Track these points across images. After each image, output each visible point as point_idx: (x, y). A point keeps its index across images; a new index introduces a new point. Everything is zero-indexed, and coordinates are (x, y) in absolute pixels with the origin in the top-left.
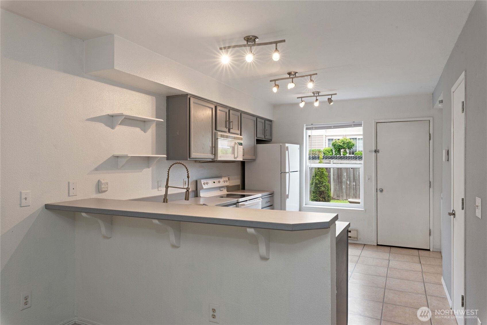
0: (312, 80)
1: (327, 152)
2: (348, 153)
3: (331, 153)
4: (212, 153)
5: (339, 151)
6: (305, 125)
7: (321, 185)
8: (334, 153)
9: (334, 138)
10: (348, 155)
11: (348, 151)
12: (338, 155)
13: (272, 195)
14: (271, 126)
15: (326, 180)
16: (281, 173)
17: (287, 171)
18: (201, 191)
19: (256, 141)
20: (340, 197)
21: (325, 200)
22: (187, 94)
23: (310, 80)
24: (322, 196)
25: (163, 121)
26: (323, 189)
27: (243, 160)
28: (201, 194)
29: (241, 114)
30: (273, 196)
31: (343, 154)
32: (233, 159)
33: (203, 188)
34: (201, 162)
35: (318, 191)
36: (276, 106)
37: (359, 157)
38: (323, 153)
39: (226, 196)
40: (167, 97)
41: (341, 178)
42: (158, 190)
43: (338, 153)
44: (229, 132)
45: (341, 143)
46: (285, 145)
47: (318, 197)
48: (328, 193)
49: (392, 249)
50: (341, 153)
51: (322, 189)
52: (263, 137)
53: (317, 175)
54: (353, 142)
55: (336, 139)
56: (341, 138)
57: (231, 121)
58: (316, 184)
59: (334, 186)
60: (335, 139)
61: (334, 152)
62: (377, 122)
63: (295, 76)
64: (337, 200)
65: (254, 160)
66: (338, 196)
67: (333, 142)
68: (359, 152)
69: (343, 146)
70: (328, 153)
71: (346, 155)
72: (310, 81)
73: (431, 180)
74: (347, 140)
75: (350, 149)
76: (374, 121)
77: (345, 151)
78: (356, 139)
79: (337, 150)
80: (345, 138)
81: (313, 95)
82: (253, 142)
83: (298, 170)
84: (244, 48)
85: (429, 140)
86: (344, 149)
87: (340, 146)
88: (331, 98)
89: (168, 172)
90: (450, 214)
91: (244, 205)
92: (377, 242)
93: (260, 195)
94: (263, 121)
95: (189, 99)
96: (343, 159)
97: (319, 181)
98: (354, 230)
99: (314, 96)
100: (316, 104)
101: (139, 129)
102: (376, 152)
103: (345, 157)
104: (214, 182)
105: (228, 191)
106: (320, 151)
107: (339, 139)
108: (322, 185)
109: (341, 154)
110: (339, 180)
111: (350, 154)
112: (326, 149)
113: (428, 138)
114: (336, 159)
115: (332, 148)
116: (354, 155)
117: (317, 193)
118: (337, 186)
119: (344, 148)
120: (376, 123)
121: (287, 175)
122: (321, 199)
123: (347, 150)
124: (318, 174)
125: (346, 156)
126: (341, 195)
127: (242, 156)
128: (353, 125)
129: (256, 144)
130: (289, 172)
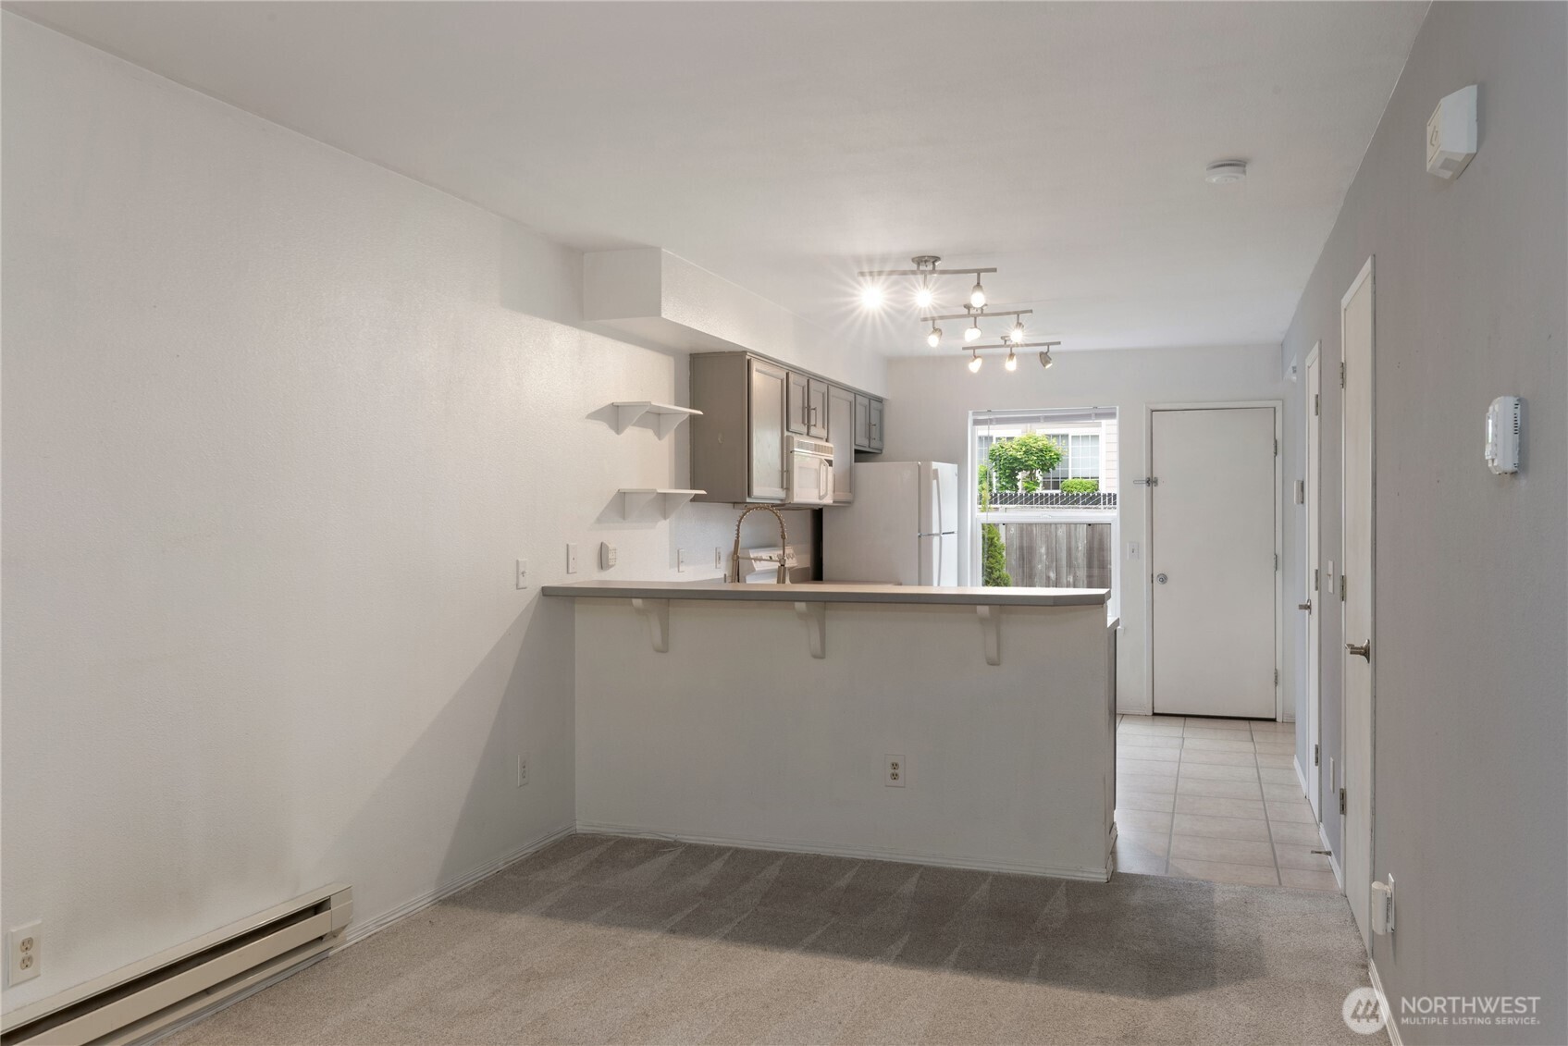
0: (1020, 324)
2: (1041, 485)
4: (782, 487)
5: (1011, 477)
6: (970, 412)
8: (995, 483)
9: (995, 434)
10: (1040, 490)
11: (1039, 475)
12: (1007, 492)
14: (881, 412)
16: (920, 536)
17: (935, 530)
19: (855, 454)
22: (745, 352)
23: (1015, 323)
25: (701, 413)
27: (834, 502)
31: (1026, 488)
32: (817, 501)
33: (753, 570)
34: (766, 507)
36: (893, 363)
37: (1084, 496)
40: (691, 355)
41: (1030, 561)
43: (1008, 485)
44: (808, 434)
45: (1017, 451)
46: (930, 466)
49: (1188, 720)
50: (1018, 484)
52: (865, 442)
54: (1056, 446)
55: (1000, 437)
56: (1018, 434)
57: (812, 407)
60: (998, 439)
61: (994, 480)
62: (1154, 407)
63: (982, 312)
65: (851, 502)
67: (991, 448)
68: (1076, 480)
69: (1026, 461)
71: (1034, 489)
72: (1017, 326)
73: (1279, 552)
74: (1036, 440)
75: (1049, 471)
76: (1144, 404)
77: (1032, 476)
78: (1066, 436)
79: (1004, 473)
82: (850, 455)
83: (955, 530)
84: (912, 277)
85: (1273, 454)
86: (1026, 470)
87: (1016, 459)
88: (1047, 353)
89: (739, 526)
90: (1302, 607)
92: (1154, 710)
94: (867, 401)
95: (749, 361)
96: (1025, 502)
99: (1005, 346)
100: (1011, 366)
101: (652, 431)
102: (1150, 484)
103: (1032, 496)
104: (770, 558)
107: (1010, 439)
109: (1016, 486)
110: (1023, 567)
111: (1046, 486)
113: (1273, 450)
114: (1015, 502)
116: (1058, 492)
119: (1028, 468)
120: (1149, 412)
121: (936, 540)
123: (1037, 475)
125: (1037, 495)
127: (832, 494)
128: (1094, 414)
129: (855, 462)
130: (938, 535)
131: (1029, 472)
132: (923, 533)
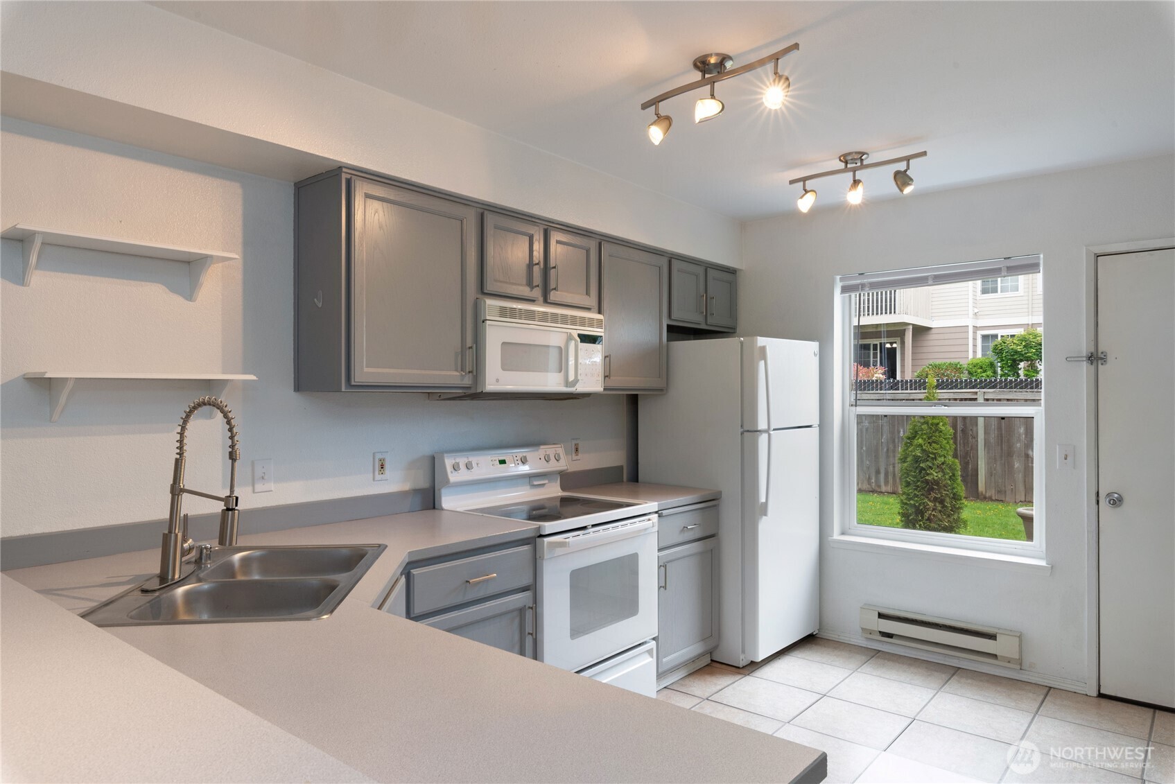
1: (979, 370)
3: (989, 373)
4: (462, 369)
5: (1014, 367)
6: (838, 278)
7: (931, 465)
8: (999, 372)
9: (1000, 332)
12: (1010, 378)
13: (711, 503)
14: (732, 287)
15: (945, 449)
16: (742, 433)
17: (762, 425)
18: (443, 491)
19: (668, 331)
20: (1007, 493)
21: (942, 507)
22: (340, 168)
24: (933, 495)
26: (935, 475)
27: (604, 389)
28: (444, 499)
29: (599, 244)
30: (715, 506)
31: (1026, 375)
32: (562, 389)
33: (449, 481)
34: (442, 397)
35: (922, 482)
36: (747, 226)
38: (967, 372)
39: (558, 504)
40: (295, 185)
42: (254, 492)
43: (1009, 371)
44: (544, 300)
45: (1018, 345)
46: (754, 343)
47: (922, 497)
48: (954, 488)
50: (1020, 372)
51: (932, 474)
52: (698, 319)
53: (920, 433)
55: (1003, 334)
56: (1019, 332)
57: (552, 265)
58: (917, 460)
59: (988, 463)
60: (1002, 336)
61: (998, 369)
62: (1099, 250)
63: (722, 72)
64: (996, 503)
65: (662, 390)
66: (999, 492)
67: (996, 343)
69: (1026, 353)
70: (981, 373)
71: (1034, 376)
72: (774, 81)
74: (1035, 337)
76: (1085, 248)
77: (1032, 366)
79: (1007, 364)
80: (1031, 330)
81: (842, 166)
82: (654, 333)
83: (815, 421)
86: (1027, 361)
87: (1016, 352)
88: (906, 171)
91: (562, 544)
92: (1099, 686)
93: (652, 506)
94: (700, 270)
95: (349, 182)
96: (1026, 387)
97: (923, 451)
98: (1010, 633)
99: (846, 170)
100: (855, 197)
101: (160, 285)
102: (1095, 362)
103: (1032, 381)
104: (502, 462)
105: (563, 488)
106: (958, 366)
107: (1013, 336)
108: (933, 464)
109: (1018, 374)
110: (1002, 445)
112: (975, 361)
114: (1005, 387)
115: (992, 359)
117: (918, 487)
118: (998, 463)
119: (1027, 359)
120: (1092, 258)
121: (763, 439)
122: (930, 504)
124: (922, 430)
126: (1009, 487)
127: (600, 379)
128: (1005, 268)
129: (668, 341)
130: (767, 431)
131: (1030, 362)
132: (746, 429)
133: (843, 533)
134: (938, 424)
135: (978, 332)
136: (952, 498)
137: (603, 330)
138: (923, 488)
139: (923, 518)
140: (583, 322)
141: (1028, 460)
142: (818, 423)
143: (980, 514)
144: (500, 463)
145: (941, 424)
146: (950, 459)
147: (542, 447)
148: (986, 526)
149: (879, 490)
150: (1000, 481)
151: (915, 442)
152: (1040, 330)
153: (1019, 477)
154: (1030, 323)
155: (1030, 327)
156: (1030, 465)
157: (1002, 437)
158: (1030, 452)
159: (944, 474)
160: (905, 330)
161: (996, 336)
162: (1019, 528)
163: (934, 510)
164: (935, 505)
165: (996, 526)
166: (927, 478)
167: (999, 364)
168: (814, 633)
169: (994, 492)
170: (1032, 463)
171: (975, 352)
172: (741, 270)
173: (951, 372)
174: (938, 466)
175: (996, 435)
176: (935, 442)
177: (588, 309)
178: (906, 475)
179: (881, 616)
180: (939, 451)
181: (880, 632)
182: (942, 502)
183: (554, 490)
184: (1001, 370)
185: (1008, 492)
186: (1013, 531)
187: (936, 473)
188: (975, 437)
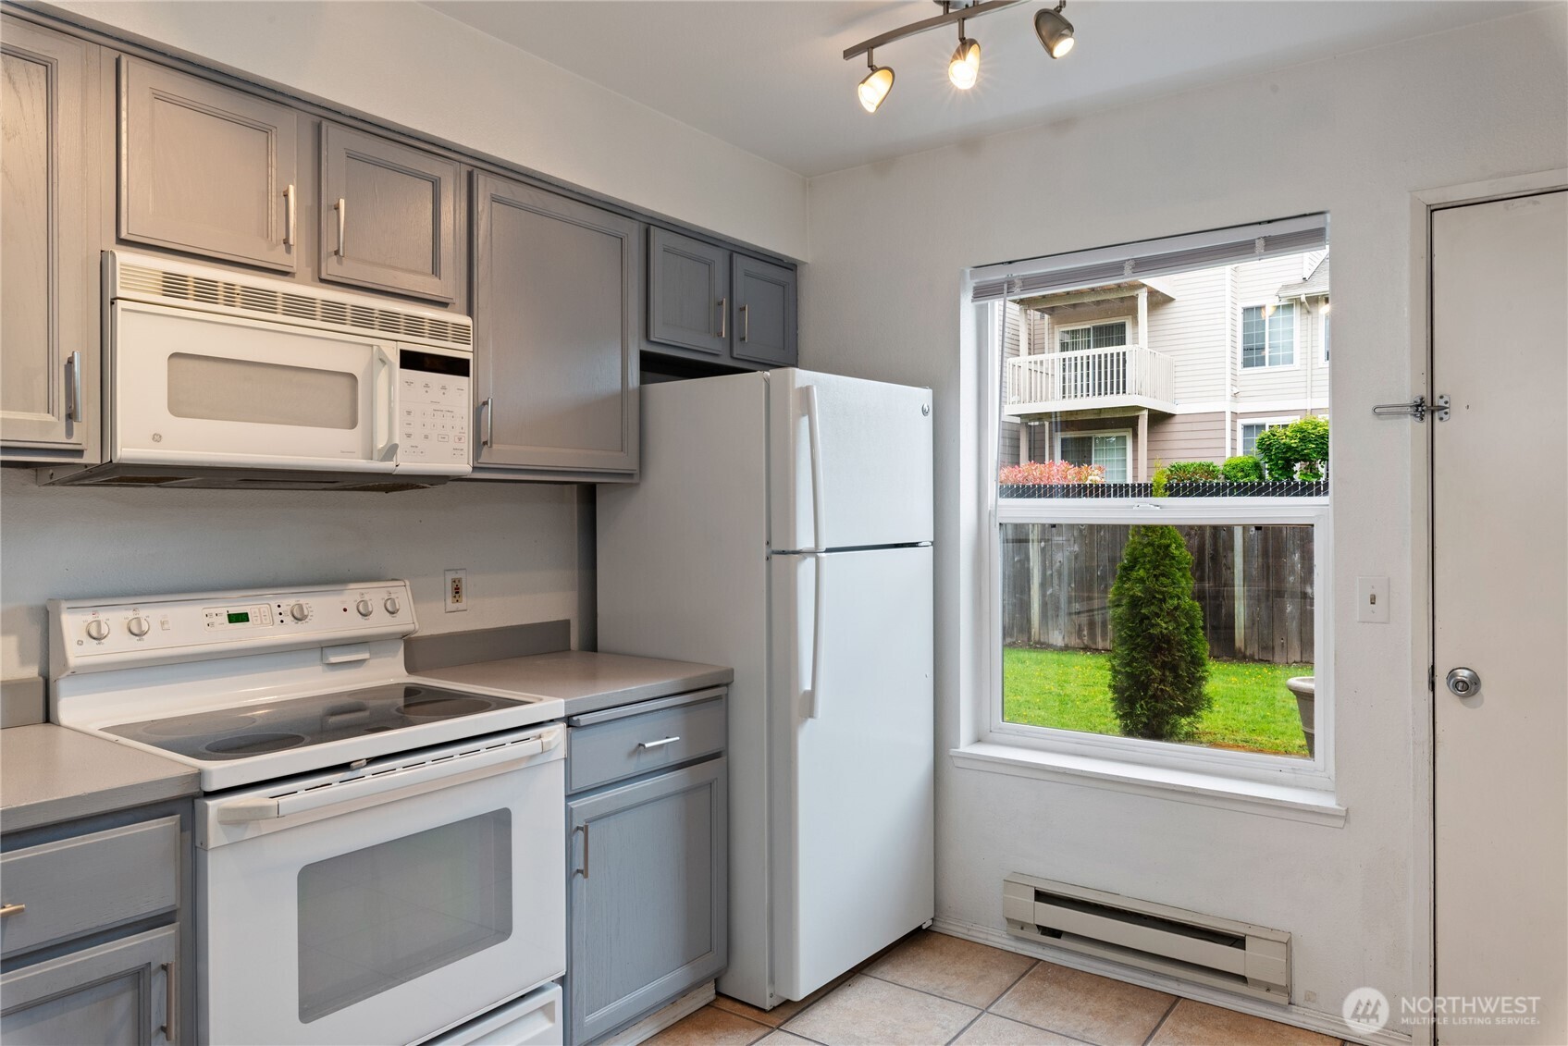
1: (1240, 474)
3: (1253, 478)
5: (1287, 468)
6: (967, 271)
7: (1157, 611)
8: (1267, 476)
9: (1268, 421)
11: (1320, 468)
13: (707, 693)
15: (1179, 587)
16: (770, 556)
17: (804, 541)
19: (641, 365)
21: (1175, 678)
24: (1160, 658)
26: (1164, 626)
27: (474, 468)
28: (75, 704)
29: (470, 175)
30: (718, 698)
31: (1302, 479)
32: (357, 463)
35: (1144, 638)
38: (1223, 476)
43: (1281, 474)
45: (1292, 438)
47: (1145, 662)
48: (1193, 647)
50: (1294, 476)
51: (1158, 625)
52: (718, 346)
53: (1141, 560)
55: (1273, 424)
56: (1294, 420)
58: (1135, 603)
59: (1248, 606)
60: (1270, 426)
61: (1266, 472)
64: (1259, 665)
65: (630, 475)
66: (1264, 648)
67: (1262, 436)
69: (1303, 450)
70: (1242, 477)
74: (1317, 426)
76: (1409, 197)
77: (1310, 467)
79: (1276, 464)
80: (1310, 418)
83: (925, 534)
86: (1305, 461)
87: (1289, 448)
88: (1059, 11)
93: (554, 706)
97: (1146, 589)
98: (1270, 935)
99: (946, 18)
100: (963, 72)
102: (1428, 417)
104: (238, 618)
106: (1211, 468)
107: (1285, 426)
108: (1161, 610)
110: (1268, 579)
112: (1234, 462)
115: (1257, 458)
117: (1138, 645)
118: (1263, 605)
119: (1305, 458)
120: (1423, 215)
121: (806, 568)
122: (1156, 672)
124: (1145, 555)
126: (1278, 642)
127: (465, 446)
128: (1262, 242)
129: (643, 381)
130: (814, 553)
131: (1309, 463)
132: (775, 547)
133: (978, 740)
134: (1169, 546)
135: (1238, 420)
136: (1190, 662)
137: (470, 348)
138: (1145, 648)
139: (1145, 694)
140: (414, 325)
141: (1305, 603)
142: (932, 540)
143: (1235, 683)
144: (230, 621)
145: (1174, 545)
146: (1187, 602)
147: (352, 586)
148: (1243, 703)
149: (1094, 647)
150: (1265, 632)
151: (1134, 574)
152: (1322, 418)
153: (1293, 626)
154: (1309, 408)
155: (1308, 413)
156: (1308, 607)
157: (1268, 567)
158: (1309, 590)
159: (1178, 625)
160: (1138, 416)
161: (1263, 426)
162: (1291, 705)
163: (1162, 681)
164: (1164, 674)
165: (1257, 701)
166: (1151, 631)
167: (1267, 466)
168: (924, 927)
169: (1256, 649)
170: (1312, 605)
171: (1234, 449)
172: (805, 263)
173: (1200, 476)
174: (1167, 612)
175: (1260, 564)
176: (1163, 575)
177: (442, 304)
178: (1119, 627)
179: (1041, 896)
180: (1171, 589)
181: (1038, 926)
182: (1174, 669)
183: (389, 672)
184: (1270, 474)
185: (1277, 649)
186: (1283, 710)
187: (1165, 623)
188: (1231, 567)
